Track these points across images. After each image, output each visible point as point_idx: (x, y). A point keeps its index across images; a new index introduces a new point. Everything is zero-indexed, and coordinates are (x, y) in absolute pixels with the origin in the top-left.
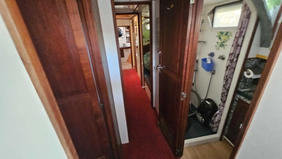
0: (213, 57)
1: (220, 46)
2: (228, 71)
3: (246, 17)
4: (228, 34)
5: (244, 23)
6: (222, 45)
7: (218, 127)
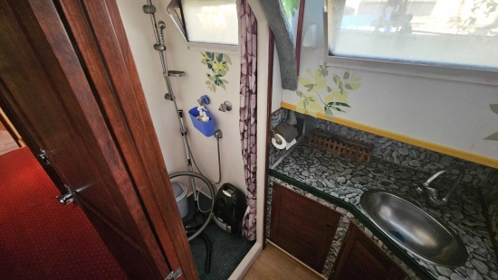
0: (209, 106)
1: (216, 82)
2: (245, 141)
3: (250, 30)
4: (224, 59)
5: (249, 44)
6: (218, 82)
7: (255, 232)
